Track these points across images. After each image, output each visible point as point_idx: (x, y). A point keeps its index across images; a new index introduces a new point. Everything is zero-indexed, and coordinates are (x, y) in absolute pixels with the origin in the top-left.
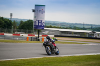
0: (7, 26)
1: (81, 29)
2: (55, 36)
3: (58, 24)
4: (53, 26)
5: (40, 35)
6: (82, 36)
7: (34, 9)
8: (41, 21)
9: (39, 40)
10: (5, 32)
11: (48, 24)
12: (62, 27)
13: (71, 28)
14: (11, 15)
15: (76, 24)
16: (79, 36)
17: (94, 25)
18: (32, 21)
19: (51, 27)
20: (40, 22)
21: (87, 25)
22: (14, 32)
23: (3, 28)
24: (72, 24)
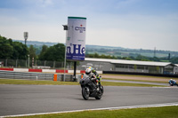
0: (18, 54)
1: (151, 59)
2: (104, 72)
3: (110, 51)
4: (100, 54)
5: (78, 71)
6: (153, 72)
7: (66, 24)
8: (79, 46)
9: (75, 80)
10: (15, 66)
11: (92, 51)
12: (116, 56)
13: (132, 58)
14: (26, 35)
15: (141, 50)
16: (147, 71)
17: (174, 53)
18: (63, 45)
19: (96, 56)
20: (77, 47)
21: (161, 52)
22: (31, 66)
23: (12, 58)
24: (135, 50)
